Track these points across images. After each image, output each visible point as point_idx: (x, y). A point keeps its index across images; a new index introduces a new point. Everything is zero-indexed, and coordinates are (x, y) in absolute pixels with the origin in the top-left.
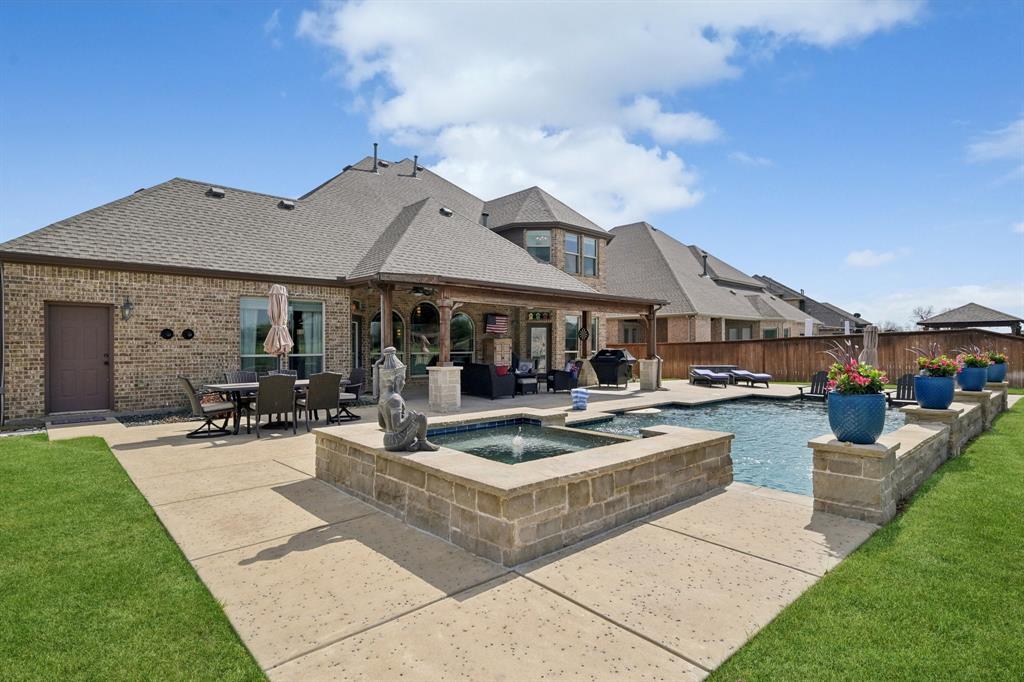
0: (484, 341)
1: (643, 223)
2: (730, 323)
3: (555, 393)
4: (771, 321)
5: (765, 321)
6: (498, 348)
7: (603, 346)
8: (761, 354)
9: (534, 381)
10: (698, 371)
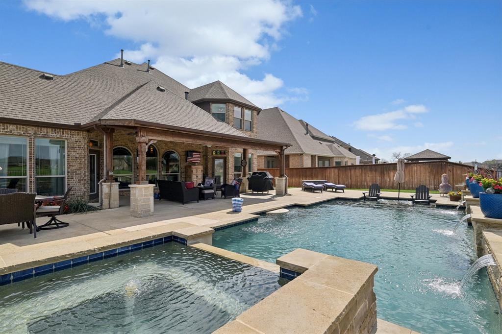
0: (186, 167)
1: (277, 108)
2: (320, 158)
3: (225, 198)
4: (339, 157)
5: (336, 157)
6: (194, 171)
7: (256, 170)
8: (337, 174)
9: (212, 191)
10: (306, 183)
